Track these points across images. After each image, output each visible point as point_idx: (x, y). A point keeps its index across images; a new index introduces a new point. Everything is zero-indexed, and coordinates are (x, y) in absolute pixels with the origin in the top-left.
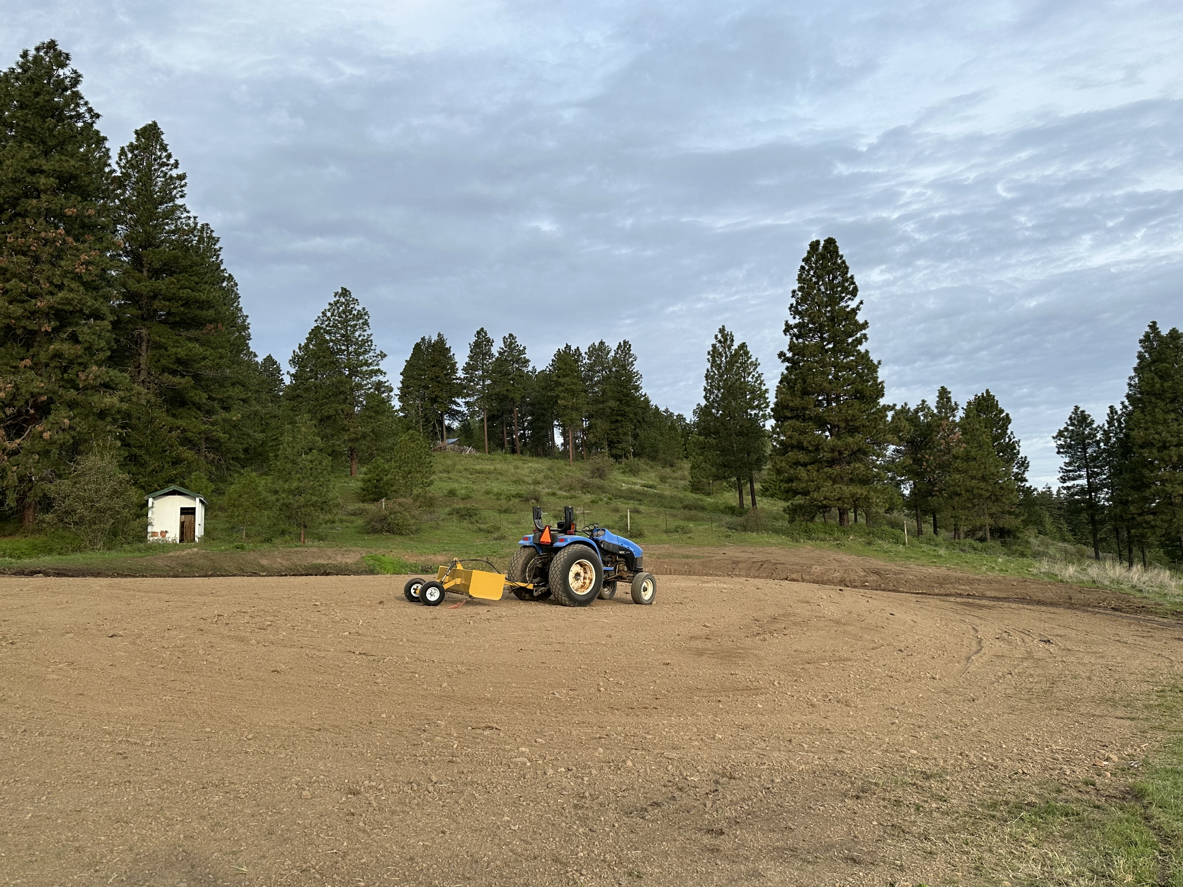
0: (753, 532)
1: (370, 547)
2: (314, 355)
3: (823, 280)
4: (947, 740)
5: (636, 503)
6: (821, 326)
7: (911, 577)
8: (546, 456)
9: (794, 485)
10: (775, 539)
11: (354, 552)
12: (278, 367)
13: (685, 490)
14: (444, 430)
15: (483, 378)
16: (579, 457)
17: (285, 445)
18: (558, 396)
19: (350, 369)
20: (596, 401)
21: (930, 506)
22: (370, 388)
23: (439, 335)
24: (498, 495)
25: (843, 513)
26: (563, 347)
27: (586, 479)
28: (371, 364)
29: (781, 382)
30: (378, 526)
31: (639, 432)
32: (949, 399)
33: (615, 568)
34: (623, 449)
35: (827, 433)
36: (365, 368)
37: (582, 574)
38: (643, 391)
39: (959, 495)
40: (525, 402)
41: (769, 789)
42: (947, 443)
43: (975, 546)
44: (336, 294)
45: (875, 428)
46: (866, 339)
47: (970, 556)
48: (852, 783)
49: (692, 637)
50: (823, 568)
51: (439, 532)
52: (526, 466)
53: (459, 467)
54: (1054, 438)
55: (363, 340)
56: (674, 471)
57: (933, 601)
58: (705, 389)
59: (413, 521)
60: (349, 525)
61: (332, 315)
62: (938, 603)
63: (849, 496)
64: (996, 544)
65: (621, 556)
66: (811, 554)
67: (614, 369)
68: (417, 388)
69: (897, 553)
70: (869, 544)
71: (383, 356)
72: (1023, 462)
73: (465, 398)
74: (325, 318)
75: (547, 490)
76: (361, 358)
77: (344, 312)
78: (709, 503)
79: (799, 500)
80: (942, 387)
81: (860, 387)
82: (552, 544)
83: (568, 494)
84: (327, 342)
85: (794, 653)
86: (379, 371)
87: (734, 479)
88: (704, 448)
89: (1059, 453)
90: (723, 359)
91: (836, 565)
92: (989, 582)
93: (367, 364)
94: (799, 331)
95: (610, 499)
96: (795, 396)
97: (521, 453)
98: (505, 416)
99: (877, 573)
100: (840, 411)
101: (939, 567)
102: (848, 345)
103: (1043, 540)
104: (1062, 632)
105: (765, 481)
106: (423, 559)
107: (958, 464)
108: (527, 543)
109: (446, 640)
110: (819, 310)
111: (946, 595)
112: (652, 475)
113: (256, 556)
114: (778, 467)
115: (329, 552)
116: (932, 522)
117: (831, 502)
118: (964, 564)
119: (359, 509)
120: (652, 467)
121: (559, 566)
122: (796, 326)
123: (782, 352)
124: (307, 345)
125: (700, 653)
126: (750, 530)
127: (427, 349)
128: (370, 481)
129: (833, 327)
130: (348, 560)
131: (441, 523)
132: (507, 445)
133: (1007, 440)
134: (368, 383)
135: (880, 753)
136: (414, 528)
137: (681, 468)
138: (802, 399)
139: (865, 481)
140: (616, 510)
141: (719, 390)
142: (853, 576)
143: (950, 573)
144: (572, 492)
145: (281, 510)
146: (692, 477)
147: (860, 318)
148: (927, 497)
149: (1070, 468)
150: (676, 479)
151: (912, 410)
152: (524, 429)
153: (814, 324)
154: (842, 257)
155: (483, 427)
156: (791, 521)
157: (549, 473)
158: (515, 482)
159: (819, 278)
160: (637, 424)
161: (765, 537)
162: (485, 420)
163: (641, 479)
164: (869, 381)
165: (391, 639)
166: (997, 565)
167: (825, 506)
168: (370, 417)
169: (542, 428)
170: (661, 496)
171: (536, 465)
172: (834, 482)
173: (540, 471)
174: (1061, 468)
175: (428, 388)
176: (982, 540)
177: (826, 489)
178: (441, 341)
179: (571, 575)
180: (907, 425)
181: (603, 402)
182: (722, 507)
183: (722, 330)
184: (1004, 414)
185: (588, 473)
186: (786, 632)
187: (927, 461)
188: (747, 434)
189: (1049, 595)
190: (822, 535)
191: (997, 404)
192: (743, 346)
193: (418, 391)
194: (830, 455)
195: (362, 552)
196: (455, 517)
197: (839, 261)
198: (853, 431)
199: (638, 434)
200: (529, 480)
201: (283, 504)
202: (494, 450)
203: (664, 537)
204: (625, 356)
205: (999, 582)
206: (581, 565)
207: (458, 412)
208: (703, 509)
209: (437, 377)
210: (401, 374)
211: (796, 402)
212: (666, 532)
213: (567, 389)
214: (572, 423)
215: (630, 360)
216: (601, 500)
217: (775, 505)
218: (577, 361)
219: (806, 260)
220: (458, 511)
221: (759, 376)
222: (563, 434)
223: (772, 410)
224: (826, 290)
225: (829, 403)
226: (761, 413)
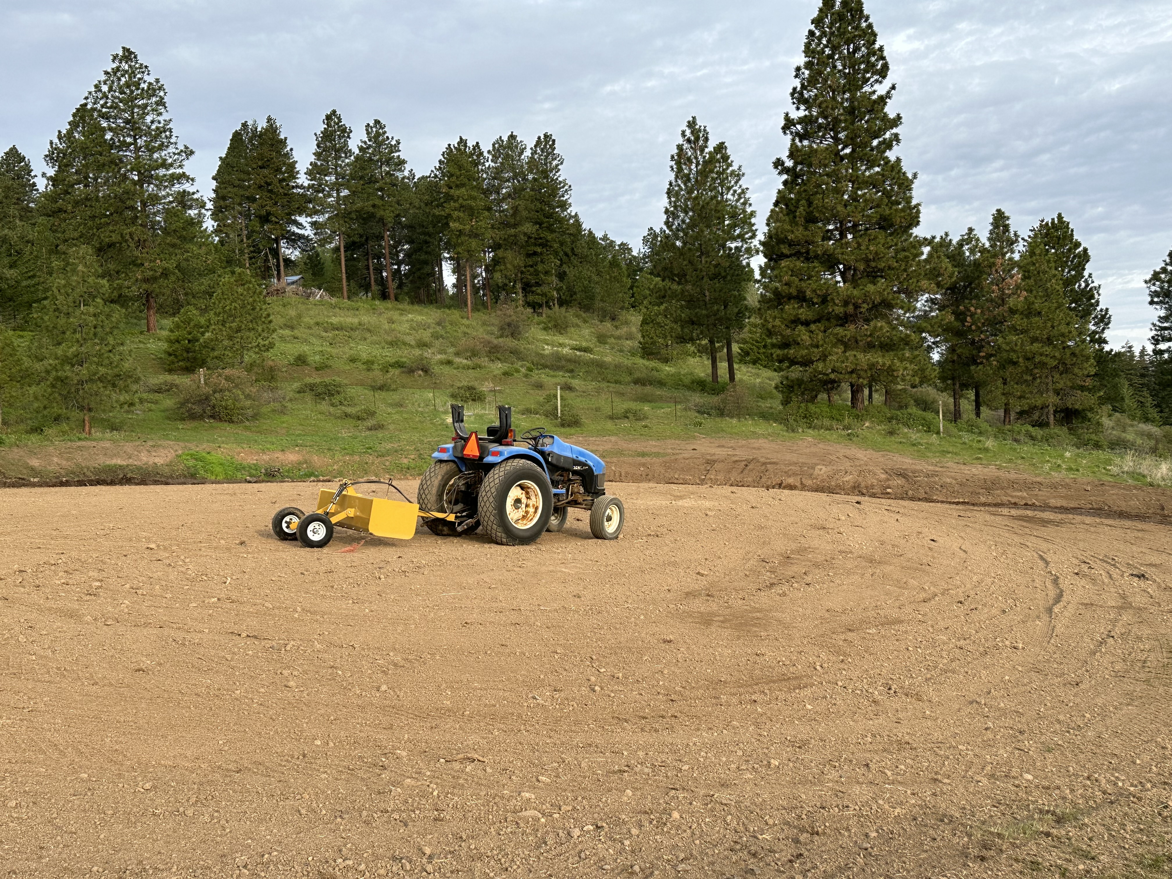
0: (732, 417)
1: (188, 441)
2: (85, 150)
3: (840, 53)
4: (1062, 754)
5: (567, 375)
6: (836, 121)
7: (948, 480)
8: (431, 303)
9: (792, 351)
10: (762, 427)
11: (164, 448)
12: (27, 165)
13: (633, 355)
14: (282, 264)
15: (337, 187)
16: (480, 306)
17: (55, 290)
18: (449, 216)
19: (139, 173)
20: (505, 225)
21: (972, 377)
22: (171, 202)
23: (269, 119)
24: (369, 364)
25: (856, 390)
26: (455, 142)
27: (495, 342)
28: (171, 165)
29: (776, 204)
30: (197, 409)
31: (567, 270)
32: (1006, 228)
33: (568, 490)
34: (544, 295)
35: (839, 278)
36: (162, 172)
37: (524, 500)
38: (572, 210)
39: (1015, 363)
40: (400, 223)
41: (866, 849)
42: (1002, 290)
43: (1034, 434)
44: (115, 57)
45: (905, 270)
46: (898, 141)
47: (1026, 449)
48: (970, 835)
49: (687, 594)
50: (829, 468)
51: (285, 418)
52: (404, 318)
53: (307, 320)
54: (1146, 282)
55: (158, 128)
56: (616, 327)
57: (981, 516)
58: (667, 211)
59: (248, 403)
60: (153, 406)
61: (110, 89)
62: (988, 517)
63: (866, 367)
64: (1062, 431)
65: (575, 473)
66: (813, 449)
67: (530, 177)
68: (238, 200)
69: (929, 446)
70: (891, 433)
71: (189, 153)
72: (1103, 317)
73: (310, 215)
74: (100, 95)
75: (439, 356)
76: (156, 156)
77: (128, 85)
78: (668, 375)
79: (796, 372)
80: (999, 211)
81: (888, 212)
82: (481, 458)
83: (469, 363)
84: (103, 130)
85: (827, 615)
86: (184, 175)
87: (705, 342)
88: (664, 297)
89: (1152, 303)
90: (693, 167)
91: (847, 465)
92: (1054, 486)
93: (164, 165)
94: (805, 129)
95: (530, 370)
96: (797, 224)
97: (396, 299)
98: (371, 243)
99: (902, 475)
100: (859, 245)
101: (986, 466)
102: (872, 149)
103: (1119, 420)
104: (1155, 559)
105: (745, 342)
106: (266, 457)
107: (1017, 320)
108: (445, 456)
109: (356, 607)
110: (834, 98)
111: (996, 505)
112: (586, 332)
113: (22, 453)
114: (770, 326)
115: (129, 447)
116: (973, 398)
117: (841, 376)
118: (1019, 462)
119: (165, 383)
120: (585, 321)
121: (493, 490)
122: (801, 121)
123: (778, 160)
124: (70, 133)
125: (706, 620)
126: (728, 416)
127: (251, 140)
128: (178, 341)
129: (853, 123)
130: (157, 460)
131: (289, 405)
132: (374, 287)
133: (1083, 285)
134: (168, 195)
135: (985, 781)
136: (250, 412)
137: (627, 323)
138: (806, 229)
139: (887, 347)
140: (539, 386)
141: (686, 213)
142: (871, 480)
143: (1001, 473)
144: (476, 360)
145: (53, 386)
146: (643, 337)
147: (891, 110)
148: (969, 366)
149: (1166, 325)
150: (619, 338)
151: (954, 242)
152: (399, 264)
153: (826, 118)
154: (867, 18)
155: (339, 259)
156: (786, 402)
157: (438, 329)
158: (392, 344)
159: (835, 48)
160: (565, 258)
161: (749, 425)
162: (342, 250)
163: (571, 339)
164: (900, 203)
165: (279, 608)
166: (1064, 462)
167: (833, 381)
168: (174, 246)
169: (426, 263)
170: (600, 365)
171: (419, 318)
172: (847, 347)
173: (425, 327)
174: (1154, 325)
175: (255, 200)
176: (1042, 424)
177: (834, 358)
178: (272, 129)
179: (510, 502)
180: (949, 265)
181: (515, 226)
182: (687, 381)
183: (692, 124)
184: (1081, 249)
185: (495, 329)
186: (808, 579)
187: (972, 315)
188: (724, 277)
189: (1134, 504)
190: (827, 422)
191: (1072, 235)
192: (721, 147)
193: (240, 204)
194: (842, 310)
195: (176, 447)
196: (308, 397)
197: (864, 25)
198: (873, 275)
199: (565, 273)
200: (410, 340)
201: (58, 379)
202: (356, 294)
203: (609, 425)
204: (547, 157)
205: (1067, 486)
206: (522, 487)
207: (301, 237)
208: (661, 384)
209: (269, 184)
210: (214, 178)
211: (797, 233)
212: (611, 418)
213: (462, 206)
214: (471, 256)
215: (555, 163)
216: (518, 371)
217: (758, 375)
218: (476, 164)
219: (817, 22)
220: (312, 387)
221: (743, 192)
222: (457, 270)
223: (762, 243)
224: (845, 68)
225: (843, 235)
226: (745, 246)
